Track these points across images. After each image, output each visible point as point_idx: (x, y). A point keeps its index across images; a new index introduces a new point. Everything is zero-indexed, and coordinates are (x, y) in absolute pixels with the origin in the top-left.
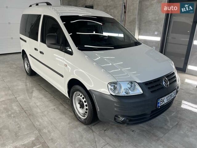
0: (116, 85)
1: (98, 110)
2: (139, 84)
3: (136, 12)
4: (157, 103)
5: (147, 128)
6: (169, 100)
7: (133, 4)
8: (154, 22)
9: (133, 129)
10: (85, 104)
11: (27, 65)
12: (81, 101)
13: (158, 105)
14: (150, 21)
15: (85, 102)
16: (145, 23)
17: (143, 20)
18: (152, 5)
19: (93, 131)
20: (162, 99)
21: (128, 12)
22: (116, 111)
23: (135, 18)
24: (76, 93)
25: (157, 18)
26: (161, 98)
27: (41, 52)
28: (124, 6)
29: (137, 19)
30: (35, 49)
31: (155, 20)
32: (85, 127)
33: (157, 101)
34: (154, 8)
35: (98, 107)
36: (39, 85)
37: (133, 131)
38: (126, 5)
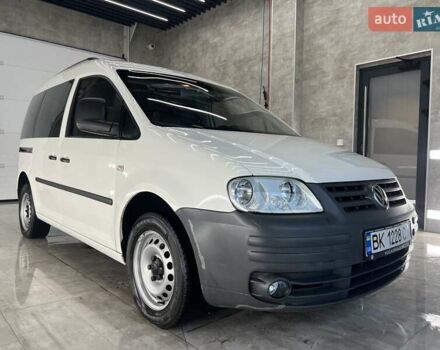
0: (249, 191)
1: (203, 266)
2: (309, 186)
3: (292, 101)
4: (364, 244)
5: (345, 334)
6: (396, 245)
7: (283, 85)
8: (333, 118)
9: (306, 338)
10: (168, 272)
11: (27, 211)
12: (155, 259)
13: (368, 250)
14: (322, 119)
15: (170, 266)
16: (313, 123)
17: (307, 118)
18: (323, 85)
19: (187, 344)
20: (377, 233)
21: (273, 103)
22: (252, 260)
23: (290, 115)
24: (142, 236)
25: (339, 111)
26: (374, 229)
27: (62, 160)
28: (265, 93)
29: (293, 116)
30: (51, 157)
31: (335, 115)
32: (165, 334)
33: (364, 238)
34: (330, 91)
35: (202, 258)
36: (50, 254)
37: (306, 342)
38: (267, 90)
